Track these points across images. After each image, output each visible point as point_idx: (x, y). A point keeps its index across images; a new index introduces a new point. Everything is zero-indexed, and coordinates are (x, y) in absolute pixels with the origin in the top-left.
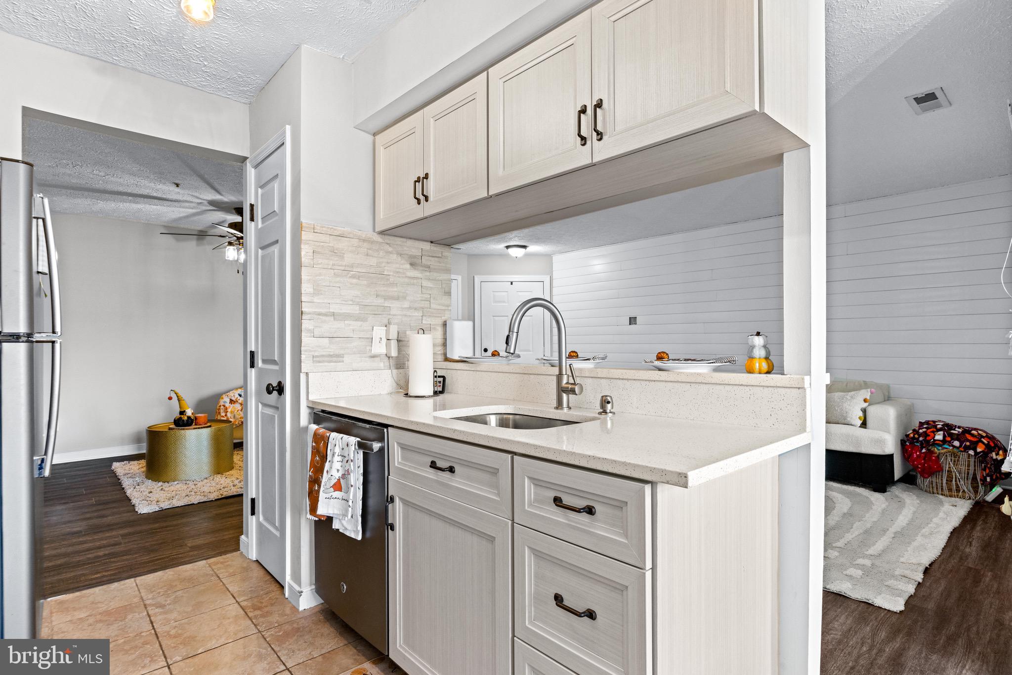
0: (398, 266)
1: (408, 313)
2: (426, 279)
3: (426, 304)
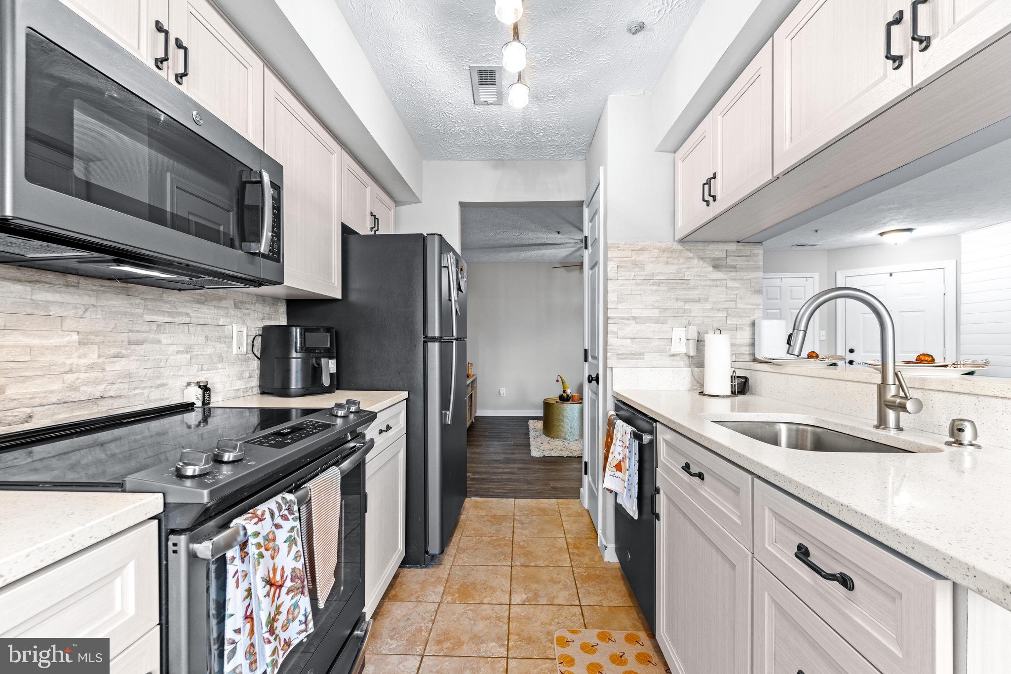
0: (699, 270)
1: (711, 314)
2: (731, 279)
3: (732, 305)
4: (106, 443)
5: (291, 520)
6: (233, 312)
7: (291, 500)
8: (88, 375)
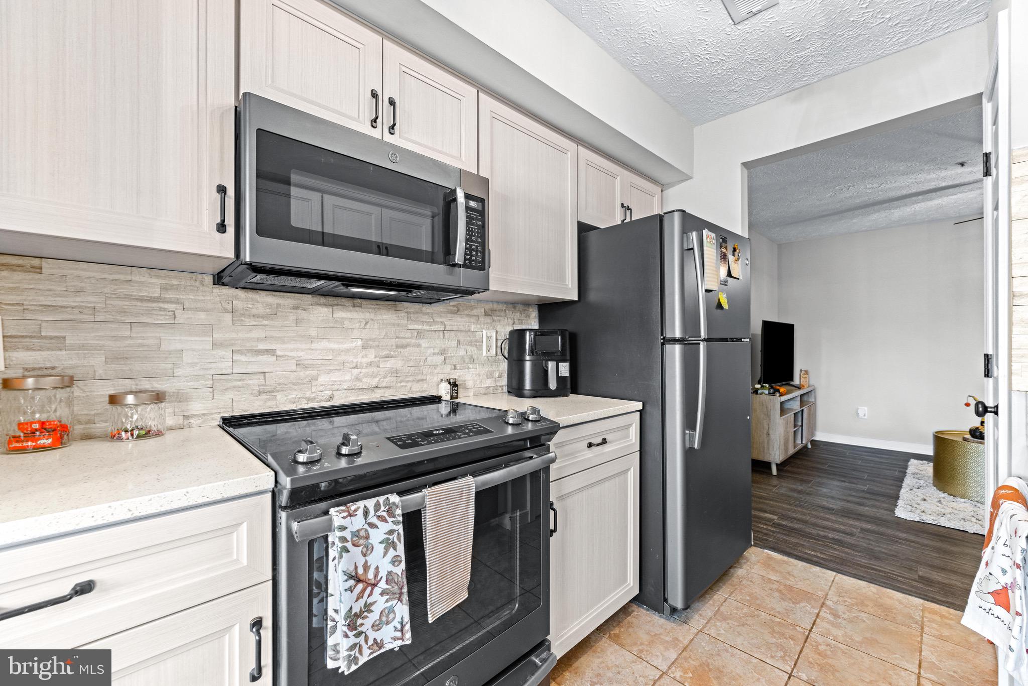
4: (380, 421)
5: (391, 524)
6: (483, 319)
7: (394, 503)
8: (367, 370)
